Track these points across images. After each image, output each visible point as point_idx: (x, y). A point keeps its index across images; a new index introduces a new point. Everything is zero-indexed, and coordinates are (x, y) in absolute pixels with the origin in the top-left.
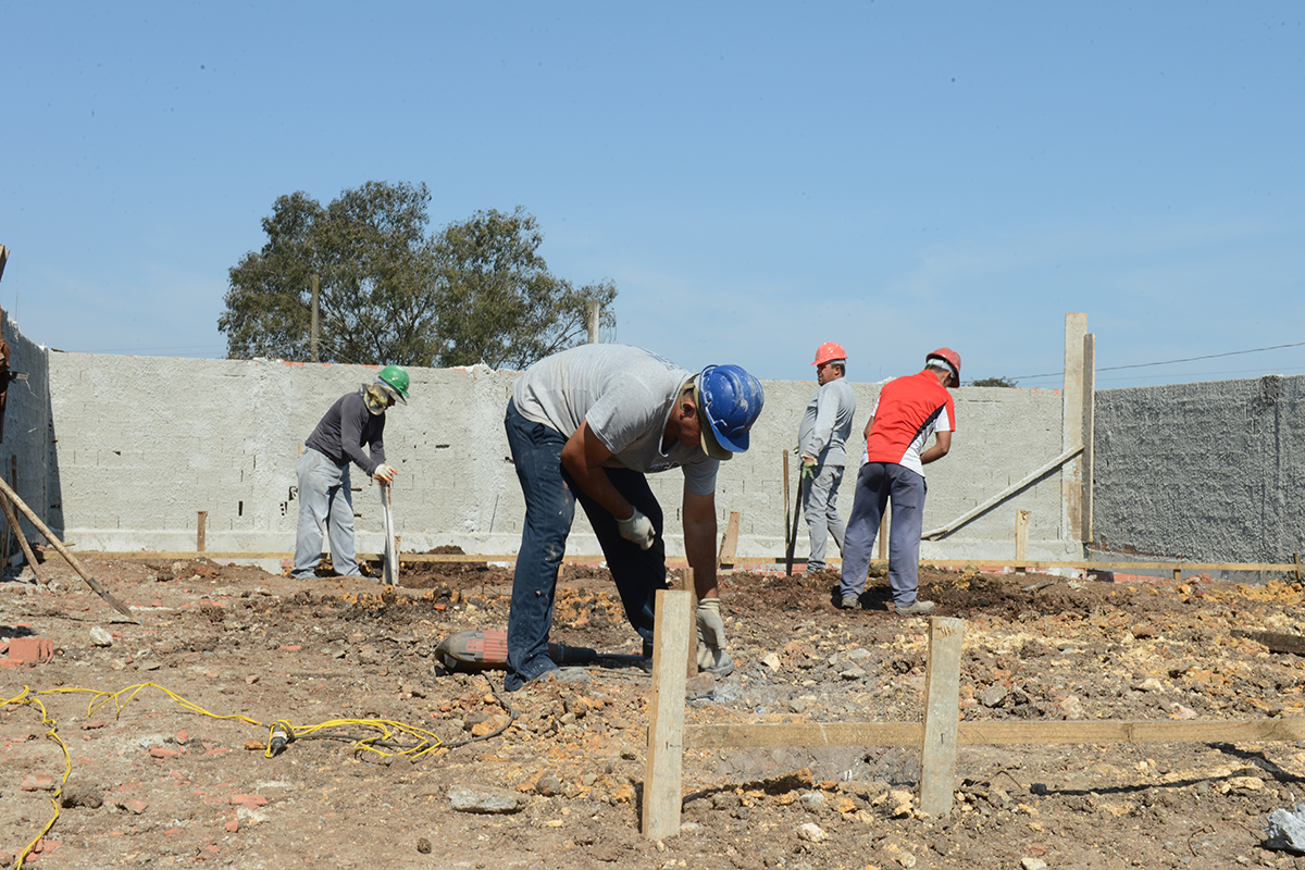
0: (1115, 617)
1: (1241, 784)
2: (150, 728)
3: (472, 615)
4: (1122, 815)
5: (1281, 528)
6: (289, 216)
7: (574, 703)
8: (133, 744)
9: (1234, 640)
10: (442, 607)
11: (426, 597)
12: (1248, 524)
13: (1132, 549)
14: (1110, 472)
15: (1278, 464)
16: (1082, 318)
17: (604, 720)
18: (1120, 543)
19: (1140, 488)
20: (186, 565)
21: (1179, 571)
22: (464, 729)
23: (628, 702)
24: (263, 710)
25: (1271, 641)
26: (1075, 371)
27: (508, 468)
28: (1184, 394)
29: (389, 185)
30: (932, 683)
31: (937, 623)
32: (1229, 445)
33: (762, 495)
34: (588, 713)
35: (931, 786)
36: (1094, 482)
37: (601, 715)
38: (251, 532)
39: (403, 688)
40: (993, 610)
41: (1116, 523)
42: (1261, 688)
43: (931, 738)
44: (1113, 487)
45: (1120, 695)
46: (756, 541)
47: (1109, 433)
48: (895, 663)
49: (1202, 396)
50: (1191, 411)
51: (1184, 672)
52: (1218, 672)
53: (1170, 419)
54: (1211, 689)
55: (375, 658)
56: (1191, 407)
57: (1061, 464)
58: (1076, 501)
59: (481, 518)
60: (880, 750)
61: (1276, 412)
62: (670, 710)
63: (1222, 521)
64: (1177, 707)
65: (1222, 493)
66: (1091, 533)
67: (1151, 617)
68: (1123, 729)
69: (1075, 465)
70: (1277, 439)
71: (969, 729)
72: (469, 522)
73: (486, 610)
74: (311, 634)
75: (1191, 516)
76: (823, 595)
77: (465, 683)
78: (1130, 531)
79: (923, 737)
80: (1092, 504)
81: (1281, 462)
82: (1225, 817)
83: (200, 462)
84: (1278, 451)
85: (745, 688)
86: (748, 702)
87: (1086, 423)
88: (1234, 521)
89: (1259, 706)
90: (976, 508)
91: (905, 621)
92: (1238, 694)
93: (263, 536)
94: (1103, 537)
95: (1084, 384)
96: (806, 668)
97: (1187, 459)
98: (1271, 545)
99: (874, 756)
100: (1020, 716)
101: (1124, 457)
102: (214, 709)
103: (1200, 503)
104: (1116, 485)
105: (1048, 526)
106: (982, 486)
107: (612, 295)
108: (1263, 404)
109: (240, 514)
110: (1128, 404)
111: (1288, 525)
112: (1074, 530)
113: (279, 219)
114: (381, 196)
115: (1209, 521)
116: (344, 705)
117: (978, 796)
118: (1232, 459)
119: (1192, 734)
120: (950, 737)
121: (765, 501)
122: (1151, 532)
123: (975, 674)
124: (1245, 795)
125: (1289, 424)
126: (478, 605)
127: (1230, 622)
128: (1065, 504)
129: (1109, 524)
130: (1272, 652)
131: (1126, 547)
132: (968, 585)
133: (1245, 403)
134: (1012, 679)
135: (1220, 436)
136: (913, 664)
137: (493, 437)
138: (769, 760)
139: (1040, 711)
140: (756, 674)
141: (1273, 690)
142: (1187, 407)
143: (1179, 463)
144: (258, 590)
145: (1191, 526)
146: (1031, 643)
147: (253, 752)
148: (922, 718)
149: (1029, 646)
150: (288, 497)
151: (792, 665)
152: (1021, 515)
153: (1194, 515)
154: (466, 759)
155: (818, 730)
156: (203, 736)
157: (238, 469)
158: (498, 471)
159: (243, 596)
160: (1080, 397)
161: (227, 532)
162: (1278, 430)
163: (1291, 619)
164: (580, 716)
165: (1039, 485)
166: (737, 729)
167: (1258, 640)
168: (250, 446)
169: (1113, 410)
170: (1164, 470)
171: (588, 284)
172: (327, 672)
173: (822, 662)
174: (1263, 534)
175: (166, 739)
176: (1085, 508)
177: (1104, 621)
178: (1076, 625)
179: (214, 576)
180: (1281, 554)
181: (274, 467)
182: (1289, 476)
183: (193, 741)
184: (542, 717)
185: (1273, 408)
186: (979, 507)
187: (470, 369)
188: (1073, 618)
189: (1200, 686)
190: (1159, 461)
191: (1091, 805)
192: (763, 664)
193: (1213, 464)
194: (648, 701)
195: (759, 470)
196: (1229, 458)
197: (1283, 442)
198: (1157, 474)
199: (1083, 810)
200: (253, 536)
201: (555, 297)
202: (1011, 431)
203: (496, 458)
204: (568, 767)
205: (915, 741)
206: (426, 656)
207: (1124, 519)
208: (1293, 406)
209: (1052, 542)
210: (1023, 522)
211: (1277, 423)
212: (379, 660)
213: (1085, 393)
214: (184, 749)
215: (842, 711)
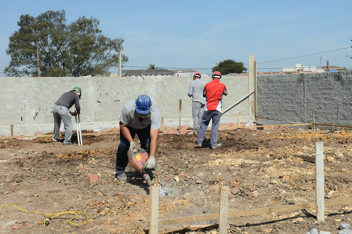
0: (264, 150)
1: (298, 220)
2: (10, 218)
3: (94, 161)
4: (269, 232)
5: (305, 113)
6: (25, 21)
7: (127, 205)
8: (7, 224)
9: (295, 158)
10: (85, 159)
11: (79, 153)
12: (297, 112)
13: (268, 118)
14: (262, 98)
15: (304, 97)
16: (253, 56)
17: (135, 208)
18: (265, 117)
19: (269, 102)
20: (8, 141)
21: (280, 127)
22: (98, 212)
23: (141, 202)
24: (41, 208)
25: (304, 158)
26: (252, 71)
27: (98, 104)
28: (280, 77)
29: (54, 11)
30: (221, 203)
31: (222, 188)
32: (292, 91)
33: (169, 108)
34: (131, 206)
35: (221, 229)
36: (257, 100)
37: (134, 207)
38: (25, 125)
39: (79, 197)
40: (233, 148)
41: (263, 111)
42: (302, 181)
43: (221, 217)
44: (262, 102)
45: (267, 186)
46: (168, 121)
47: (261, 87)
48: (210, 182)
49: (285, 78)
50: (282, 82)
51: (283, 177)
52: (291, 177)
53: (277, 84)
54: (290, 182)
55: (69, 183)
56: (282, 81)
57: (249, 96)
58: (253, 106)
59: (91, 118)
60: (207, 210)
61: (304, 83)
62: (155, 217)
63: (291, 111)
64: (281, 191)
65: (291, 104)
66: (257, 114)
67: (274, 149)
68: (269, 210)
69: (252, 96)
70: (304, 90)
71: (230, 213)
72: (88, 120)
73: (97, 159)
74: (49, 172)
75: (283, 110)
76: (188, 144)
77: (95, 193)
78: (267, 114)
79: (219, 217)
80: (257, 106)
81: (305, 96)
82: (294, 231)
83: (9, 106)
84: (304, 93)
85: (170, 188)
86: (172, 197)
87: (255, 85)
88: (294, 111)
89: (301, 188)
90: (227, 109)
91: (210, 155)
92: (296, 183)
93: (29, 126)
94: (260, 115)
95: (254, 74)
96: (186, 180)
97: (281, 95)
98: (303, 118)
99: (205, 211)
100: (242, 196)
101: (265, 94)
102: (27, 209)
103: (285, 106)
104: (263, 101)
105: (246, 112)
106: (228, 103)
107: (123, 41)
108: (300, 81)
109: (22, 121)
110: (266, 80)
111: (307, 113)
112: (252, 113)
113: (22, 21)
114: (53, 14)
115: (287, 111)
116: (63, 205)
117: (233, 231)
118: (293, 95)
119: (285, 209)
120: (226, 216)
121: (170, 110)
122: (272, 114)
123: (230, 185)
124: (299, 223)
125: (307, 86)
126: (95, 158)
127: (293, 149)
128: (250, 106)
129: (262, 111)
130: (304, 161)
131: (266, 118)
132: (226, 138)
133: (296, 80)
134: (240, 185)
135: (290, 89)
136: (214, 182)
137: (94, 96)
138: (179, 215)
139: (247, 195)
140: (173, 183)
141: (305, 182)
142: (281, 81)
143: (279, 96)
144: (31, 151)
145: (283, 112)
146: (244, 163)
147: (40, 225)
148: (219, 212)
149: (243, 164)
150: (36, 115)
151: (182, 179)
152: (239, 114)
153: (283, 109)
154: (99, 224)
155: (193, 218)
156: (26, 220)
157: (21, 108)
158: (96, 105)
159: (27, 154)
160: (253, 77)
161: (18, 126)
162: (304, 88)
163: (309, 147)
164: (129, 208)
165: (243, 101)
166: (172, 220)
167: (301, 158)
168: (24, 101)
169: (262, 81)
170: (275, 98)
171: (116, 38)
172: (57, 189)
173: (190, 179)
174: (301, 115)
175: (15, 222)
176: (255, 107)
177: (262, 152)
178: (255, 153)
179: (17, 145)
180: (306, 120)
181: (31, 107)
182: (308, 100)
183: (23, 222)
184: (118, 209)
185: (303, 82)
186: (227, 108)
187: (86, 77)
188: (254, 151)
189: (287, 181)
190: (274, 95)
191: (261, 230)
192: (175, 180)
193: (288, 96)
194: (146, 201)
195: (168, 101)
196: (292, 95)
197: (306, 91)
198: (274, 98)
199: (259, 231)
200: (26, 127)
201: (107, 42)
202: (235, 87)
203: (95, 101)
204: (127, 226)
205: (217, 218)
206: (83, 180)
207: (265, 110)
208: (308, 81)
209: (247, 117)
210: (239, 116)
211: (304, 86)
212: (70, 183)
213: (254, 77)
214: (21, 225)
215: (197, 198)
